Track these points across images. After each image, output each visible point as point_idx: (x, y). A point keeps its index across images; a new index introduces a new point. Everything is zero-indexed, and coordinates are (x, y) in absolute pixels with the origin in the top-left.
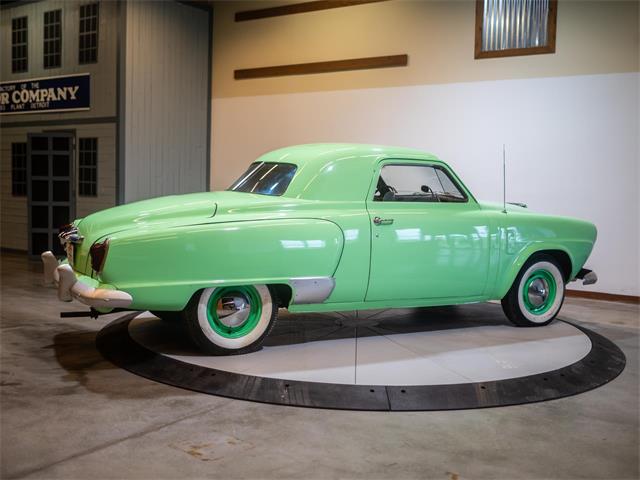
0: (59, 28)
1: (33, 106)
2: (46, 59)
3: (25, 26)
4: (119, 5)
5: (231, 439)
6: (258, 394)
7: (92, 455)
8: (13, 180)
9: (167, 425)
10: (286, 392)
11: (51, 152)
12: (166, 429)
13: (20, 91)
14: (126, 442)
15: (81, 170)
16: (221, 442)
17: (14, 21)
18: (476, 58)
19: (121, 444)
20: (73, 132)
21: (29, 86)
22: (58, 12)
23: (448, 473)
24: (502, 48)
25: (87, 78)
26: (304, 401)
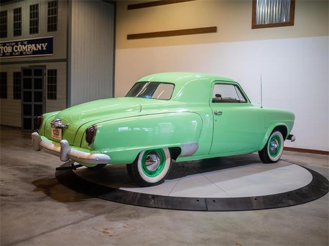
0: (37, 13)
1: (24, 53)
2: (31, 29)
3: (20, 12)
4: (68, 2)
5: (124, 225)
6: (139, 202)
7: (53, 232)
8: (14, 91)
10: (153, 201)
11: (33, 77)
12: (91, 219)
13: (18, 45)
14: (70, 226)
15: (48, 86)
16: (119, 227)
17: (14, 10)
18: (252, 28)
19: (67, 227)
20: (45, 66)
21: (22, 43)
22: (37, 5)
23: (237, 244)
24: (266, 23)
25: (52, 39)
26: (162, 206)
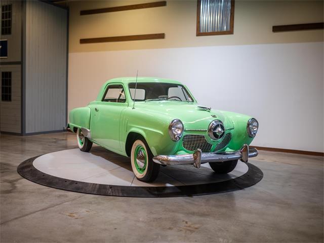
5: (87, 210)
6: (98, 191)
9: (57, 205)
10: (111, 190)
12: (57, 206)
15: (2, 88)
16: (83, 211)
18: (197, 36)
23: (184, 221)
25: (6, 42)
26: (119, 194)
